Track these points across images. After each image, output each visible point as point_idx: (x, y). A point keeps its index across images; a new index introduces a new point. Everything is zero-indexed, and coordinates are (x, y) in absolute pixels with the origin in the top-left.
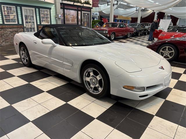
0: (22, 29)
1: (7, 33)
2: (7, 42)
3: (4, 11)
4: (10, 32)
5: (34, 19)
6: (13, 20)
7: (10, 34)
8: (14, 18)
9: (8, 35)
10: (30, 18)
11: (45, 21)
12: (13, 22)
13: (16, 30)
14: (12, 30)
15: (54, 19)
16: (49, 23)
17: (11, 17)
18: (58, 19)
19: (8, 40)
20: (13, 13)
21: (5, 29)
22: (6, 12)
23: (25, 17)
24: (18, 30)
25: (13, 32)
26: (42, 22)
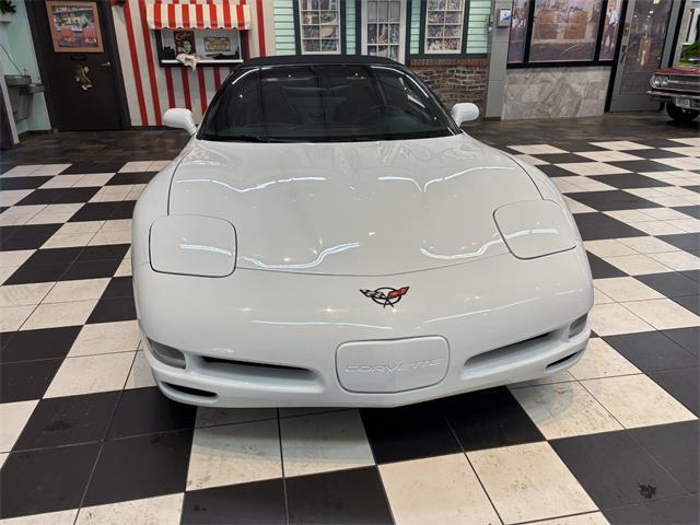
3: (305, 13)
5: (398, 37)
6: (329, 42)
8: (334, 34)
10: (387, 31)
11: (440, 40)
12: (329, 49)
15: (482, 31)
16: (455, 49)
17: (324, 33)
18: (495, 30)
20: (329, 19)
22: (310, 17)
23: (369, 31)
26: (429, 45)
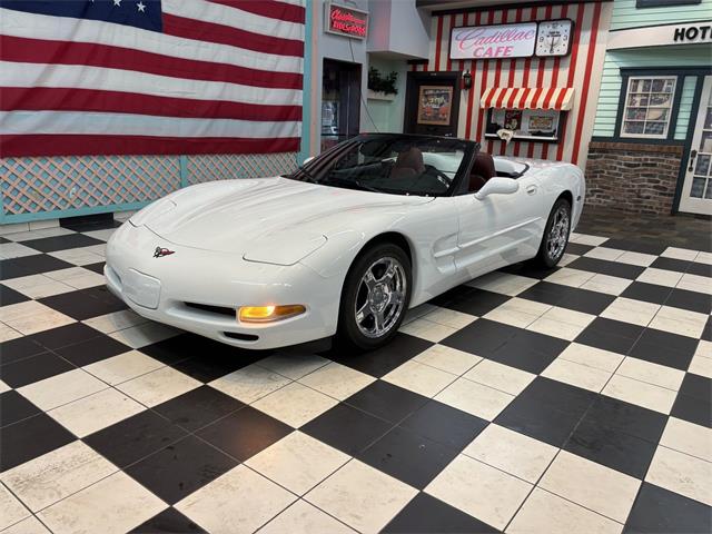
0: (674, 159)
1: (615, 168)
2: (604, 197)
3: (633, 95)
4: (625, 165)
6: (655, 126)
7: (624, 171)
9: (617, 174)
12: (654, 132)
13: (652, 160)
14: (636, 160)
19: (609, 189)
21: (613, 152)
22: (638, 99)
23: (707, 115)
24: (660, 160)
25: (639, 165)
